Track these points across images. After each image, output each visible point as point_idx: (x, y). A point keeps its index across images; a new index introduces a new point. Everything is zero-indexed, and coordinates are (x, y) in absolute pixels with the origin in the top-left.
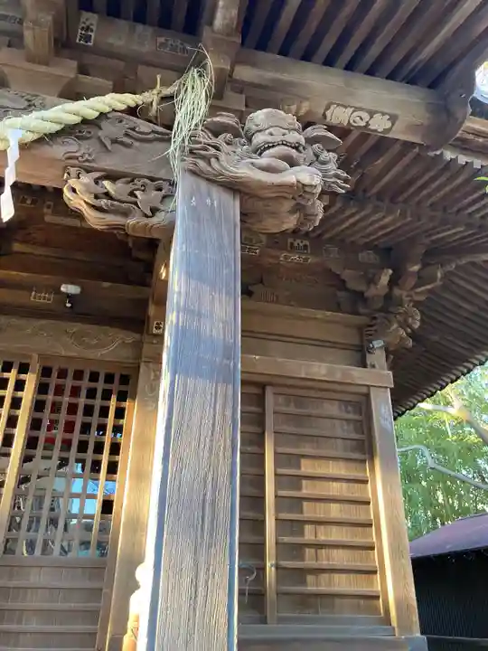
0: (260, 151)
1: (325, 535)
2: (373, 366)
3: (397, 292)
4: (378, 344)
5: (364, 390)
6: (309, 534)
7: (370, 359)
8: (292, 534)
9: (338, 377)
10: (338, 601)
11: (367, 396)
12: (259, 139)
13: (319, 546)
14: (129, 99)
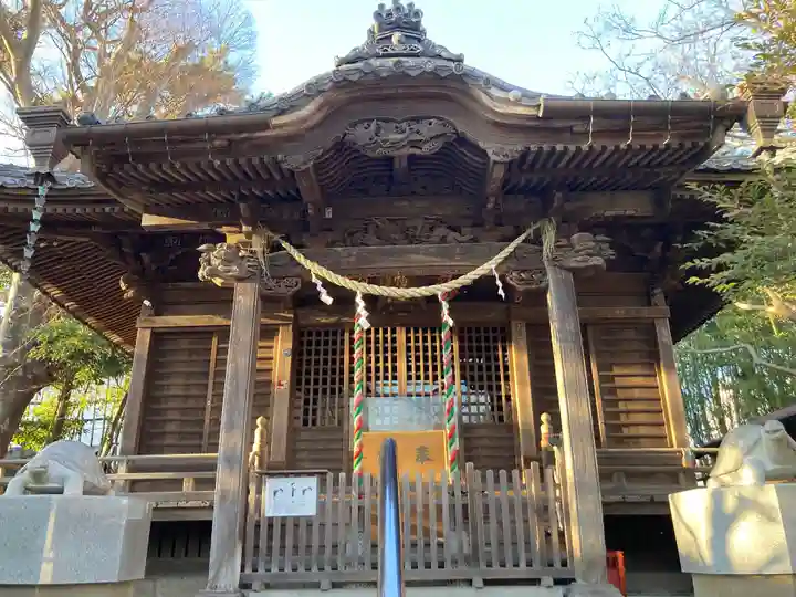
0: (578, 252)
1: (631, 406)
2: (656, 305)
3: (668, 254)
4: (657, 291)
5: (650, 321)
6: (622, 406)
7: (653, 300)
8: (612, 406)
9: (633, 314)
10: (642, 440)
11: (653, 324)
12: (578, 247)
13: (628, 412)
14: (523, 237)
